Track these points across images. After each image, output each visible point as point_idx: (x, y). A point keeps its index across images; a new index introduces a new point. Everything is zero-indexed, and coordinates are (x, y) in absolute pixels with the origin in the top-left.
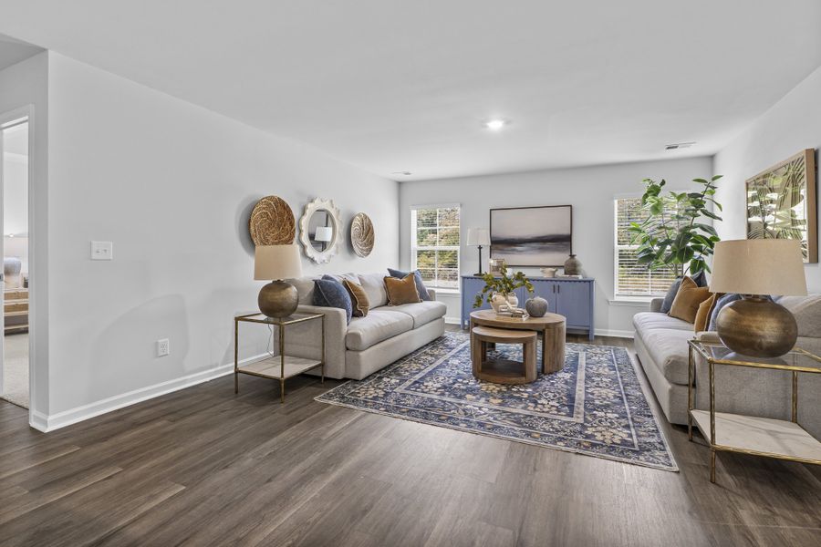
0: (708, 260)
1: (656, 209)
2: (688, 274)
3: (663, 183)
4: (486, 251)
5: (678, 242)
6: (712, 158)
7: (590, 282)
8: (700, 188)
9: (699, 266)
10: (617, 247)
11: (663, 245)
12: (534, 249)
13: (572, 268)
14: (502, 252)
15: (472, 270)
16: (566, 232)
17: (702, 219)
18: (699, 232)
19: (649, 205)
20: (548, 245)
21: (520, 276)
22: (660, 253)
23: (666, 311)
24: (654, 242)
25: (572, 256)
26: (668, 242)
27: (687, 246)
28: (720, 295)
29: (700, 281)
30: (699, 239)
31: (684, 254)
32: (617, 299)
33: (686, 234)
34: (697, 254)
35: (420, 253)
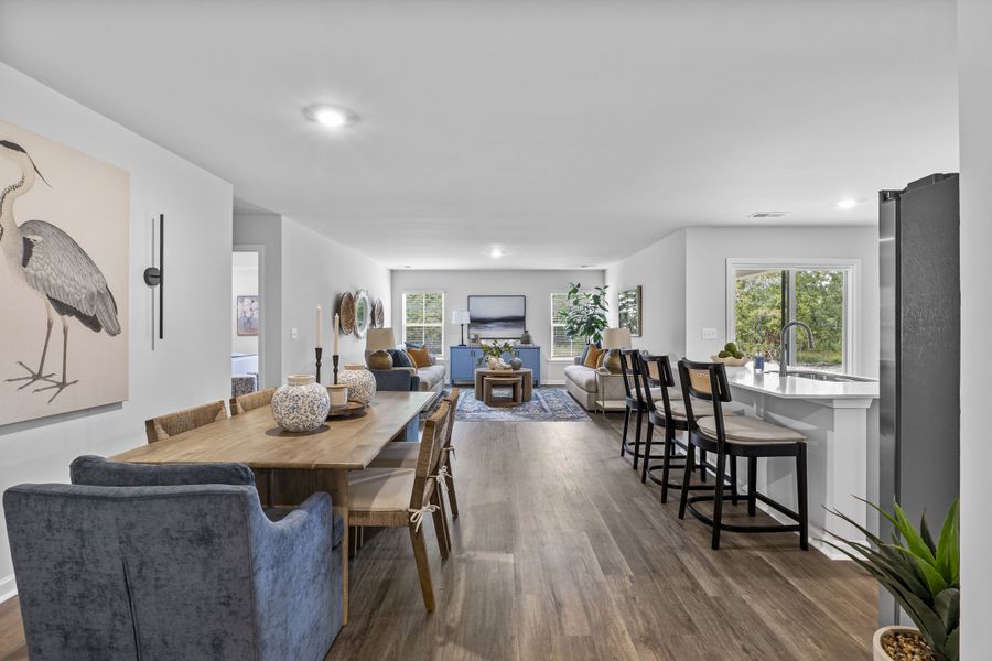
0: (602, 334)
1: (576, 303)
2: (592, 342)
3: (579, 286)
4: (465, 328)
5: (587, 323)
6: (604, 271)
7: (538, 348)
8: (598, 293)
9: (598, 337)
10: (553, 325)
11: (579, 325)
12: (500, 326)
13: (526, 339)
14: (477, 327)
15: (456, 342)
16: (522, 314)
17: (599, 311)
18: (598, 317)
19: (572, 300)
20: (510, 323)
21: (506, 345)
22: (578, 330)
23: (582, 364)
24: (575, 322)
25: (526, 332)
26: (582, 323)
27: (593, 325)
28: (607, 351)
29: (598, 346)
30: (598, 322)
31: (590, 330)
32: (553, 359)
33: (592, 319)
34: (597, 330)
35: (408, 329)
